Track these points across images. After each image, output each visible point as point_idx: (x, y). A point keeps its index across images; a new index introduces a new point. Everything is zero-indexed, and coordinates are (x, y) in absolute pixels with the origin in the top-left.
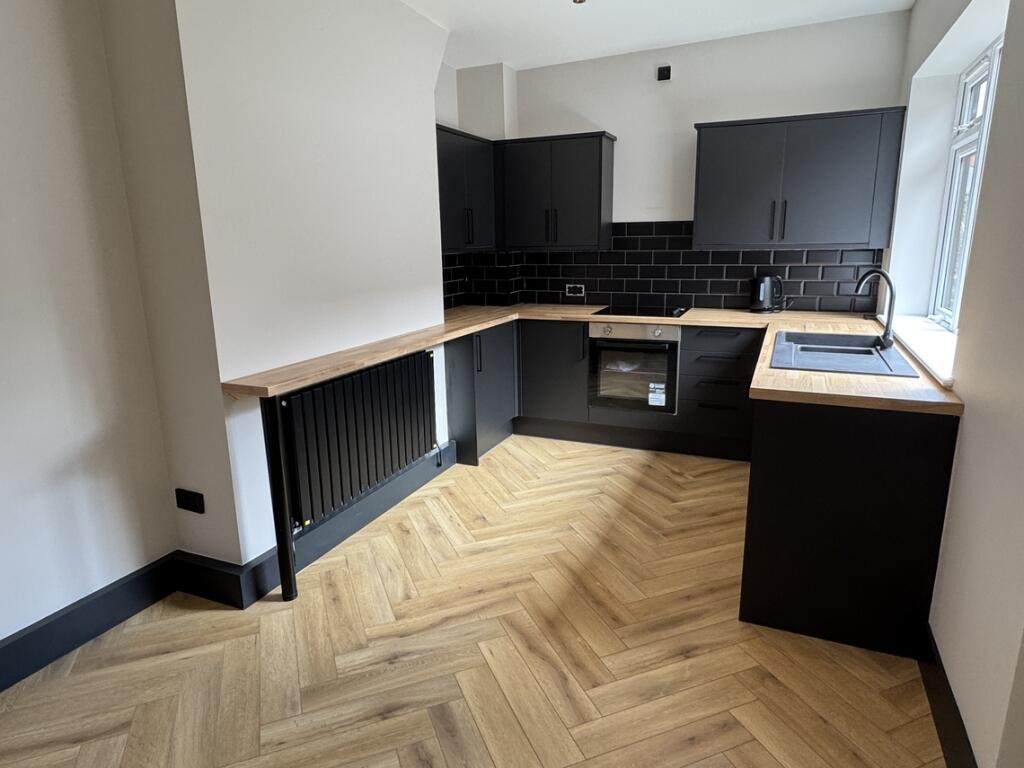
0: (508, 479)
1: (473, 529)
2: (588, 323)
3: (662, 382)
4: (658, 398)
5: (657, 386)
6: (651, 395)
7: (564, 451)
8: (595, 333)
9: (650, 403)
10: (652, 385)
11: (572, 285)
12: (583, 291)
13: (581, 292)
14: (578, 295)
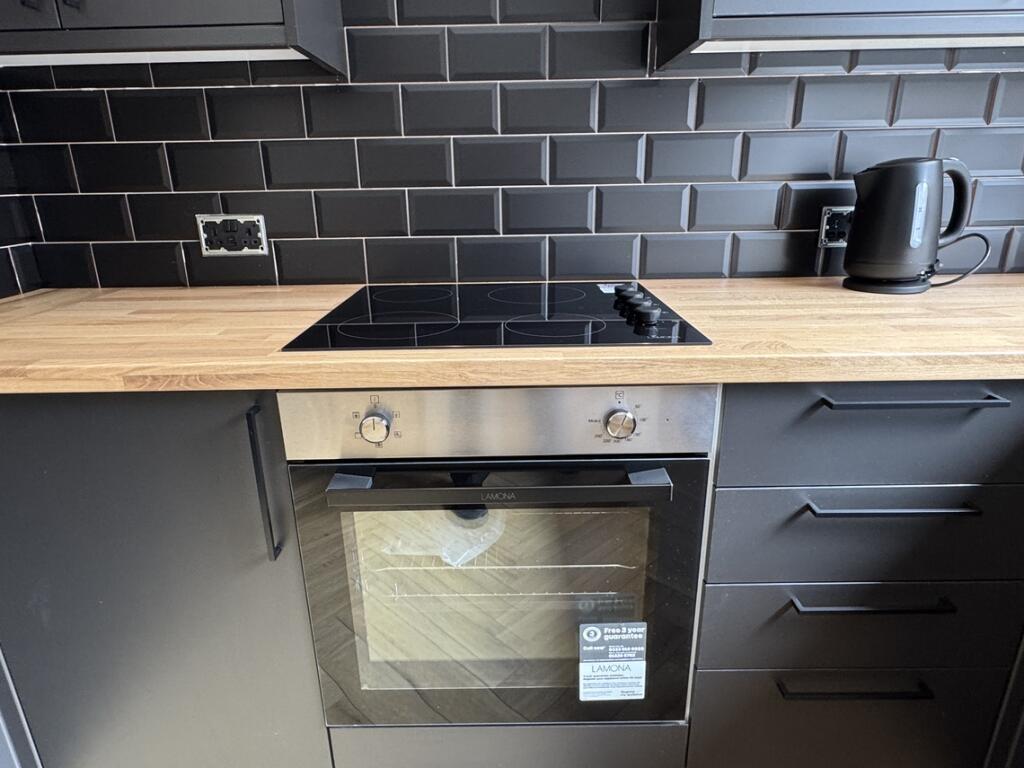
4: (613, 676)
11: (218, 219)
12: (262, 235)
13: (257, 244)
14: (246, 251)
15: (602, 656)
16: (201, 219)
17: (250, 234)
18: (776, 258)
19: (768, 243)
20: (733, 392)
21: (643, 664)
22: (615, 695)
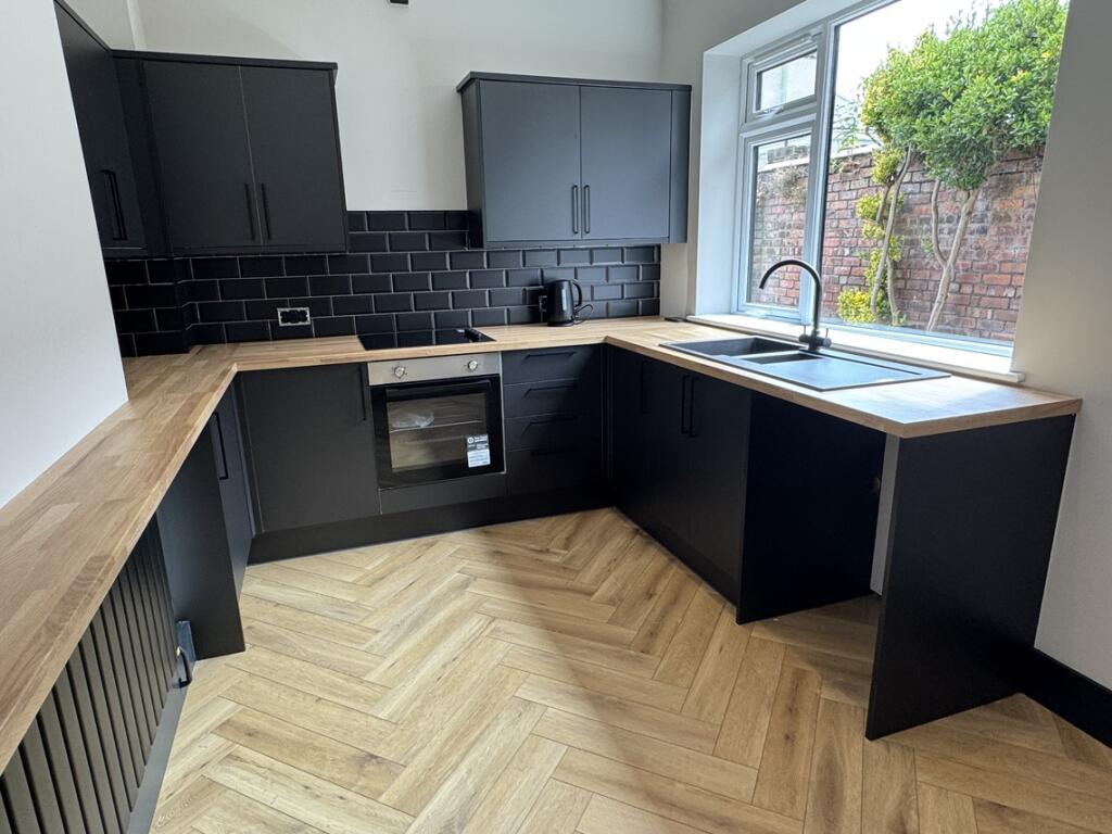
0: (324, 653)
1: (381, 793)
2: (366, 363)
3: (482, 433)
4: (479, 456)
5: (477, 439)
6: (470, 454)
7: (360, 569)
8: (378, 376)
9: (471, 464)
10: (470, 440)
11: (287, 310)
12: (308, 316)
13: (306, 319)
14: (300, 323)
15: (474, 448)
16: (280, 310)
17: (302, 316)
18: (525, 316)
19: (520, 310)
20: (505, 353)
21: (487, 451)
22: (481, 463)
